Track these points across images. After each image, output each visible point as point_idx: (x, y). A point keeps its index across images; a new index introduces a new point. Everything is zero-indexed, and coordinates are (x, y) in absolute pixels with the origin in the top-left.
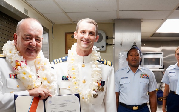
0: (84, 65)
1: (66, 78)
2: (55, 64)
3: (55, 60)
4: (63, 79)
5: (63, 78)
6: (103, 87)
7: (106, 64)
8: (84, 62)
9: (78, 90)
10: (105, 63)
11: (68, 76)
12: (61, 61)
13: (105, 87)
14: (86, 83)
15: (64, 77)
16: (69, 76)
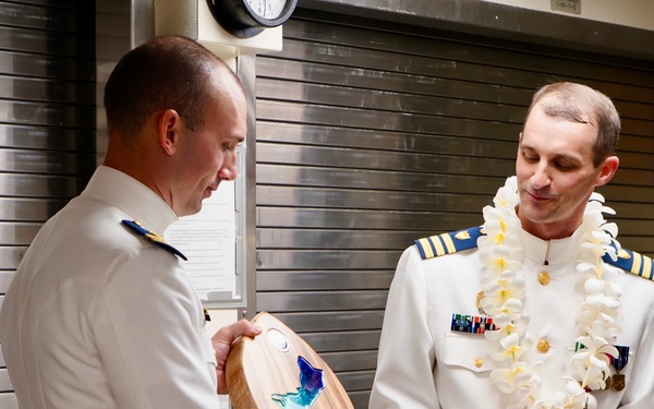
0: (545, 274)
1: (471, 323)
2: (424, 257)
3: (424, 242)
4: (455, 327)
5: (454, 321)
6: (621, 373)
7: (640, 275)
8: (546, 263)
9: (527, 383)
10: (636, 268)
11: (480, 316)
12: (451, 247)
13: (627, 372)
14: (551, 351)
15: (458, 317)
16: (483, 316)
